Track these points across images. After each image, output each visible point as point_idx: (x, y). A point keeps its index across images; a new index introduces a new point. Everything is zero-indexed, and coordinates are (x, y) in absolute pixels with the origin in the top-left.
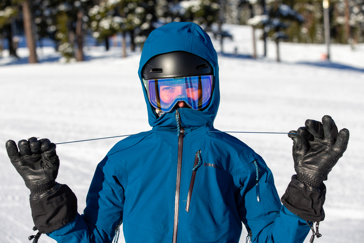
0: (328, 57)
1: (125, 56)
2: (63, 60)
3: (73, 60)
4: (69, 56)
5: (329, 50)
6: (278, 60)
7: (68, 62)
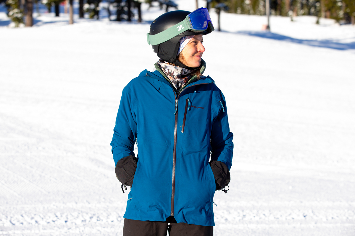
0: (268, 27)
1: (73, 22)
2: (13, 24)
3: (22, 25)
4: (18, 21)
5: (269, 21)
6: (219, 30)
7: (17, 26)
